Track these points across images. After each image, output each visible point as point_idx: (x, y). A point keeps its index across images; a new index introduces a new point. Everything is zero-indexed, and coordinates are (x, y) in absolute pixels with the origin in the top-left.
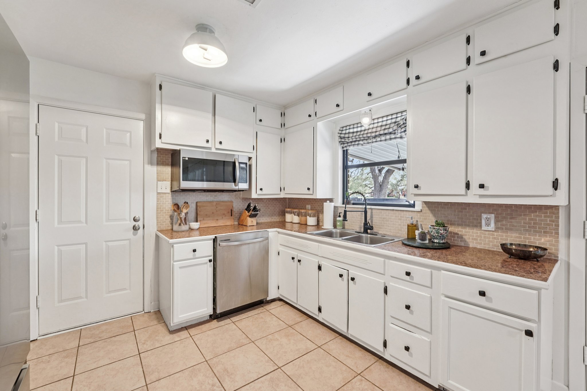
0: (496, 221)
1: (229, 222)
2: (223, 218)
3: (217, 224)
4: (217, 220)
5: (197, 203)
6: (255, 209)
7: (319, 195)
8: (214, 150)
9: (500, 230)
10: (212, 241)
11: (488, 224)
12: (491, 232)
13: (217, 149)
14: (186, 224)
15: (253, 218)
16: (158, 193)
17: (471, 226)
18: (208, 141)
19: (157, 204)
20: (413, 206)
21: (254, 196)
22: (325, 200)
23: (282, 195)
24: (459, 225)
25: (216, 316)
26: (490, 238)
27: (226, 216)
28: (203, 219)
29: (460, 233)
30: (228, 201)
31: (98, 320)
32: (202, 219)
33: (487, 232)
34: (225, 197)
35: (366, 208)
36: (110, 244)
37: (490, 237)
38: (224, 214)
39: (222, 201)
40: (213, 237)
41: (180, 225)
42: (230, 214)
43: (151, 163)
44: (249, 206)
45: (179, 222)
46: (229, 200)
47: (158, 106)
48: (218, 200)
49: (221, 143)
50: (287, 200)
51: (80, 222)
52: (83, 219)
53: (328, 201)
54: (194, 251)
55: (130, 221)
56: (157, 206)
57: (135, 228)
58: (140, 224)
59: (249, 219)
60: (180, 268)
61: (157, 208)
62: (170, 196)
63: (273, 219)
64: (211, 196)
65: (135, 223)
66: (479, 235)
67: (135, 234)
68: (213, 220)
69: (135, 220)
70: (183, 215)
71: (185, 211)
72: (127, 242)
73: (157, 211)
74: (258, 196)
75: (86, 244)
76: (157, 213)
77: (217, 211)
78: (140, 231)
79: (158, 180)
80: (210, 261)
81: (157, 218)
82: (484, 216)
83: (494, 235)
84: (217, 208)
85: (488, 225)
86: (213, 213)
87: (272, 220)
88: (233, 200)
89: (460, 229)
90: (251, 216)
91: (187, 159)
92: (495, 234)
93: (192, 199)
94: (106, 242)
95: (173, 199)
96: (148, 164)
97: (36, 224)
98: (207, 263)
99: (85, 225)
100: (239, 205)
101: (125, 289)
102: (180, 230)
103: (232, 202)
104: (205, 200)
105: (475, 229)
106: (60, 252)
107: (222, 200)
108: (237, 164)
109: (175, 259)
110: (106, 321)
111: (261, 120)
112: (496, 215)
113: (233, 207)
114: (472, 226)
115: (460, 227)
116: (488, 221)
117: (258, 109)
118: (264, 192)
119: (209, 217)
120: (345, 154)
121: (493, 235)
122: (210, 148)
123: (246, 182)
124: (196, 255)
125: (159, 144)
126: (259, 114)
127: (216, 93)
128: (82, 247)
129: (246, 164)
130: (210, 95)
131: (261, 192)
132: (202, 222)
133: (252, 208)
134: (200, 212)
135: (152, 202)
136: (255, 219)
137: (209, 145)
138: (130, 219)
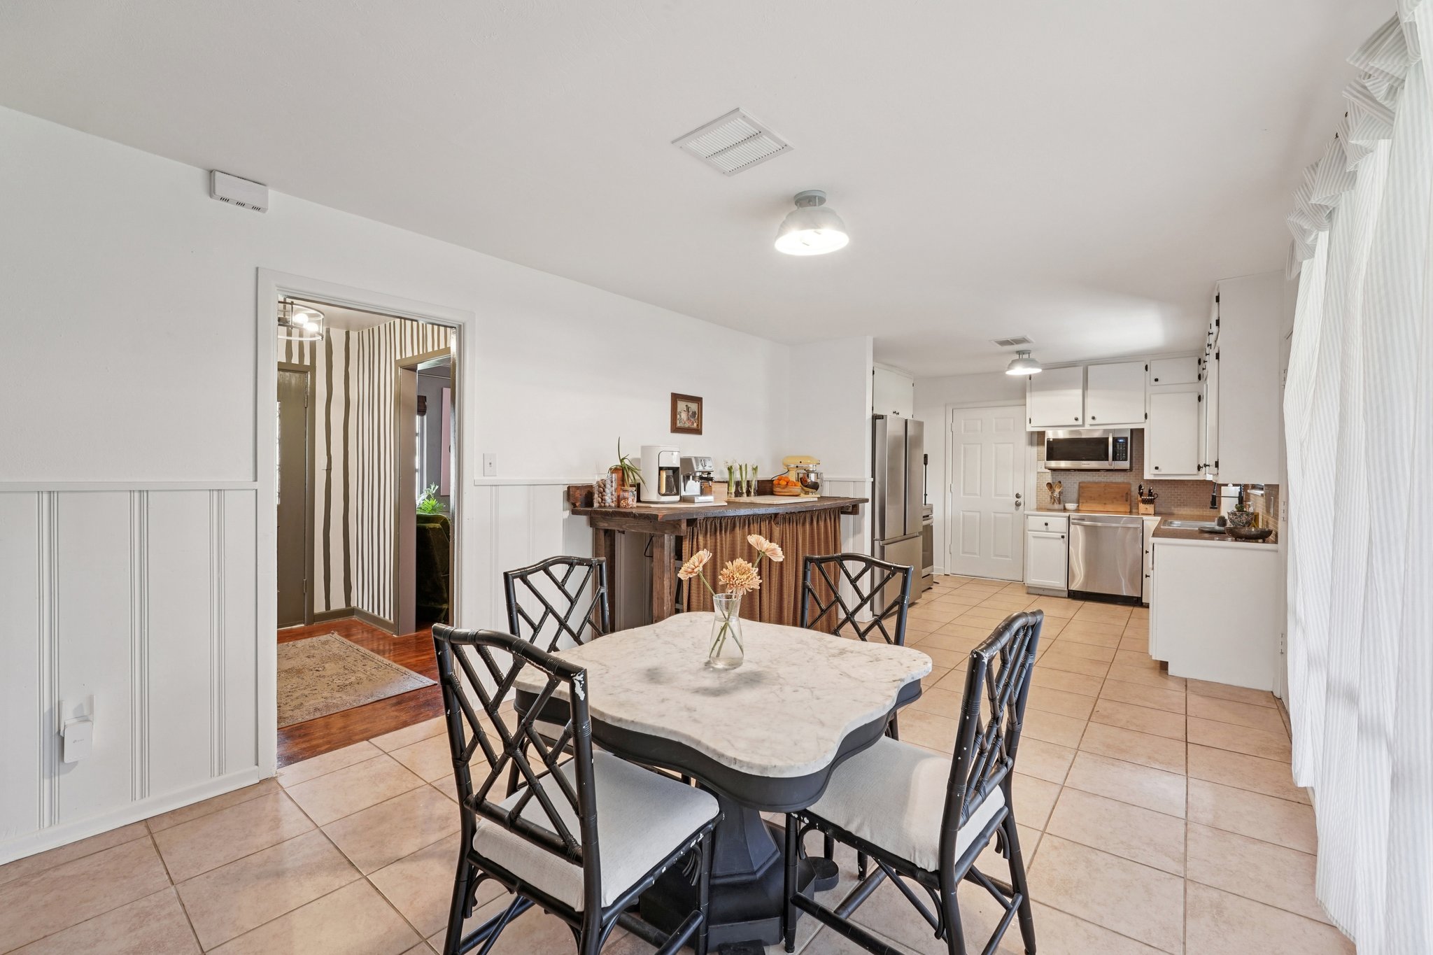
1: (1123, 507)
2: (1113, 502)
3: (1104, 508)
4: (1105, 504)
5: (1080, 483)
6: (1150, 494)
8: (1085, 427)
10: (1065, 520)
13: (1091, 425)
14: (1060, 503)
15: (1149, 504)
16: (1038, 473)
19: (1038, 482)
21: (1148, 476)
23: (1201, 477)
25: (1072, 595)
27: (1118, 499)
28: (1087, 501)
30: (1124, 483)
32: (1085, 501)
34: (1119, 478)
36: (998, 515)
38: (1115, 498)
39: (1114, 483)
40: (1069, 515)
41: (1053, 503)
42: (1124, 498)
43: (1029, 445)
44: (1142, 488)
45: (1053, 500)
46: (1125, 481)
48: (1108, 480)
49: (1093, 418)
51: (976, 494)
52: (978, 492)
54: (1046, 524)
55: (1013, 497)
56: (1037, 484)
57: (1018, 505)
58: (1020, 500)
59: (1142, 506)
60: (1034, 537)
62: (1050, 474)
64: (1099, 476)
65: (1017, 499)
67: (1017, 510)
68: (1098, 503)
69: (1018, 496)
70: (1056, 494)
71: (1057, 491)
72: (1009, 516)
73: (1038, 489)
74: (1154, 477)
75: (980, 512)
76: (1037, 491)
77: (1105, 494)
78: (1022, 506)
79: (1038, 460)
80: (1063, 537)
81: (1037, 496)
84: (1105, 490)
86: (1100, 496)
88: (1131, 482)
90: (1145, 502)
91: (1051, 440)
93: (1074, 480)
94: (994, 512)
95: (1053, 478)
98: (1059, 539)
99: (979, 497)
100: (1133, 488)
101: (1007, 557)
102: (1053, 508)
103: (1129, 484)
104: (1091, 480)
106: (964, 516)
107: (1114, 481)
108: (1111, 440)
111: (1156, 380)
113: (1130, 490)
117: (1152, 367)
118: (1163, 470)
119: (1094, 499)
122: (1081, 426)
123: (1126, 460)
124: (1047, 529)
125: (1030, 428)
126: (1154, 372)
127: (1090, 365)
128: (978, 515)
129: (1126, 438)
130: (1080, 370)
131: (1157, 472)
132: (1084, 504)
133: (1146, 491)
134: (1083, 493)
135: (1032, 481)
136: (1153, 505)
137: (1079, 422)
138: (1013, 495)
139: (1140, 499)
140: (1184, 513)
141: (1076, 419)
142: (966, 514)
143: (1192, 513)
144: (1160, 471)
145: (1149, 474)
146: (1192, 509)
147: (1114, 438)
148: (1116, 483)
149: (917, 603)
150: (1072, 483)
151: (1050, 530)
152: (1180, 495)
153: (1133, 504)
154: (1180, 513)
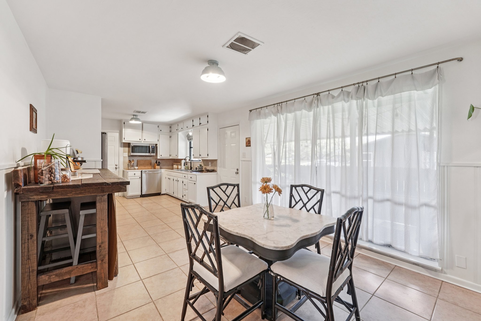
0: (211, 164)
1: (150, 167)
2: (147, 166)
3: (145, 168)
4: (145, 166)
6: (159, 163)
7: (180, 158)
8: (142, 142)
9: (211, 166)
10: (140, 172)
13: (144, 142)
14: (133, 167)
16: (124, 157)
18: (140, 139)
20: (200, 161)
21: (158, 158)
22: (182, 159)
23: (171, 158)
25: (142, 196)
29: (206, 168)
32: (139, 165)
34: (148, 158)
35: (191, 162)
38: (148, 164)
40: (141, 170)
41: (131, 167)
42: (150, 164)
43: (121, 147)
44: (157, 161)
45: (131, 166)
46: (150, 159)
47: (124, 129)
48: (145, 159)
49: (145, 140)
50: (176, 160)
53: (183, 160)
54: (135, 174)
55: (114, 166)
56: (123, 161)
57: (116, 168)
58: (118, 167)
59: (157, 166)
60: (130, 179)
61: (123, 162)
62: (128, 158)
63: (169, 167)
64: (143, 158)
65: (116, 166)
67: (116, 170)
68: (143, 166)
70: (132, 164)
71: (132, 163)
74: (160, 158)
78: (118, 169)
79: (124, 152)
80: (140, 178)
81: (123, 165)
82: (209, 163)
84: (145, 162)
86: (143, 164)
90: (158, 165)
91: (133, 146)
93: (136, 159)
95: (129, 159)
98: (139, 178)
100: (154, 161)
102: (131, 169)
103: (151, 160)
104: (140, 159)
105: (208, 166)
107: (147, 159)
108: (151, 147)
109: (129, 176)
111: (161, 130)
112: (211, 162)
113: (151, 162)
117: (160, 126)
118: (162, 156)
120: (190, 143)
122: (141, 142)
123: (154, 153)
124: (135, 175)
125: (123, 141)
126: (160, 128)
127: (144, 123)
129: (154, 147)
131: (161, 156)
132: (139, 167)
133: (158, 162)
134: (139, 163)
135: (122, 160)
136: (159, 166)
137: (141, 141)
138: (114, 165)
139: (156, 164)
147: (151, 146)
151: (135, 176)
153: (154, 166)
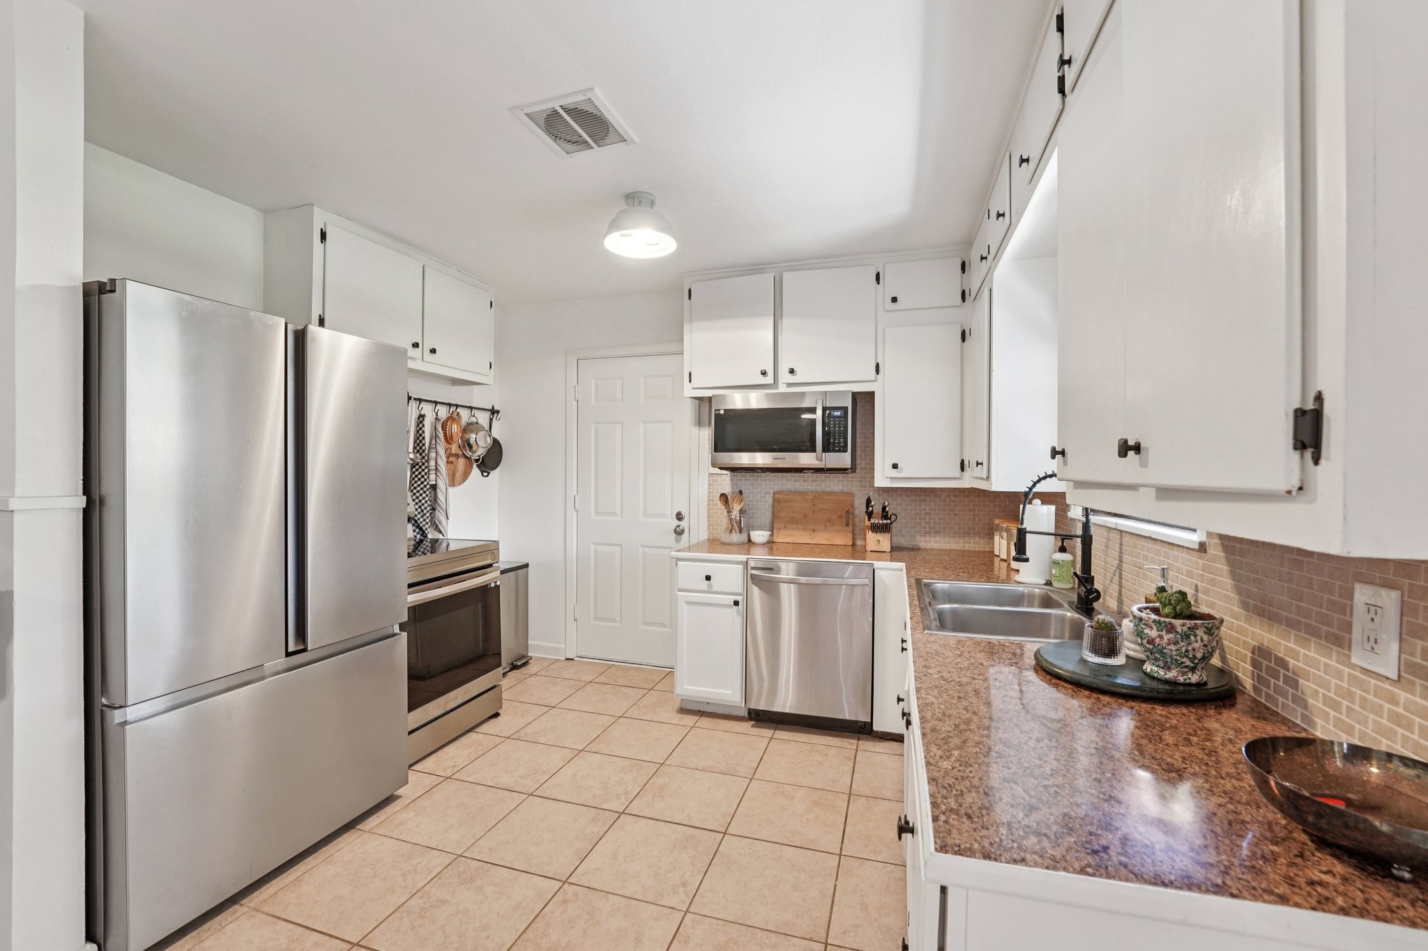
0: (1407, 632)
1: (842, 539)
2: (826, 528)
3: (813, 539)
4: (814, 530)
5: (774, 493)
6: (885, 515)
8: (782, 389)
9: (1418, 681)
10: (742, 567)
11: (1372, 640)
12: (1387, 686)
13: (789, 385)
14: (741, 532)
15: (883, 534)
16: (708, 476)
17: (1323, 638)
19: (709, 492)
21: (881, 481)
23: (967, 482)
24: (1292, 625)
26: (1382, 711)
27: (834, 525)
28: (785, 527)
29: (1292, 662)
30: (843, 493)
31: (633, 660)
32: (783, 525)
33: (1373, 681)
34: (835, 484)
36: (647, 551)
37: (1380, 706)
38: (830, 520)
39: (828, 492)
40: (744, 558)
41: (728, 534)
42: (844, 521)
43: (699, 423)
44: (871, 503)
45: (730, 528)
46: (845, 489)
47: (686, 327)
48: (819, 489)
49: (792, 371)
51: (614, 514)
52: (619, 513)
53: (1036, 502)
54: (708, 578)
55: (672, 518)
56: (709, 496)
57: (679, 532)
58: (684, 524)
59: (871, 536)
60: (688, 603)
61: (709, 500)
62: (726, 478)
63: (969, 542)
64: (804, 481)
65: (678, 523)
66: (1345, 685)
67: (678, 541)
68: (804, 530)
69: (679, 517)
70: (735, 513)
71: (736, 508)
72: (667, 551)
73: (709, 505)
74: (891, 482)
75: (620, 545)
76: (709, 509)
77: (814, 513)
78: (685, 536)
80: (736, 603)
81: (707, 518)
83: (1397, 704)
84: (814, 505)
85: (1373, 642)
86: (805, 516)
87: (967, 547)
88: (854, 490)
89: (1292, 646)
90: (876, 529)
91: (722, 412)
92: (1403, 695)
93: (767, 486)
94: (643, 546)
96: (696, 425)
97: (575, 513)
98: (727, 606)
99: (620, 519)
100: (856, 503)
101: (664, 625)
102: (731, 541)
103: (851, 494)
104: (792, 488)
105: (1334, 657)
106: (596, 551)
107: (828, 490)
108: (819, 412)
109: (680, 586)
110: (633, 665)
111: (894, 300)
112: (1406, 598)
113: (852, 505)
114: (1325, 637)
115: (1293, 635)
116: (1372, 626)
118: (905, 471)
119: (797, 523)
121: (1393, 700)
122: (773, 386)
123: (846, 451)
124: (710, 586)
125: (689, 391)
126: (891, 286)
127: (785, 271)
128: (617, 549)
129: (845, 409)
130: (768, 278)
131: (894, 473)
132: (781, 532)
133: (877, 509)
134: (779, 511)
135: (701, 490)
136: (887, 536)
137: (769, 379)
138: (672, 515)
139: (867, 523)
140: (936, 546)
141: (764, 373)
142: (600, 548)
143: (947, 547)
144: (901, 472)
145: (882, 478)
146: (947, 539)
147: (824, 409)
148: (829, 493)
149: (399, 797)
150: (762, 493)
151: (715, 589)
152: (929, 514)
153: (857, 531)
154: (929, 546)
